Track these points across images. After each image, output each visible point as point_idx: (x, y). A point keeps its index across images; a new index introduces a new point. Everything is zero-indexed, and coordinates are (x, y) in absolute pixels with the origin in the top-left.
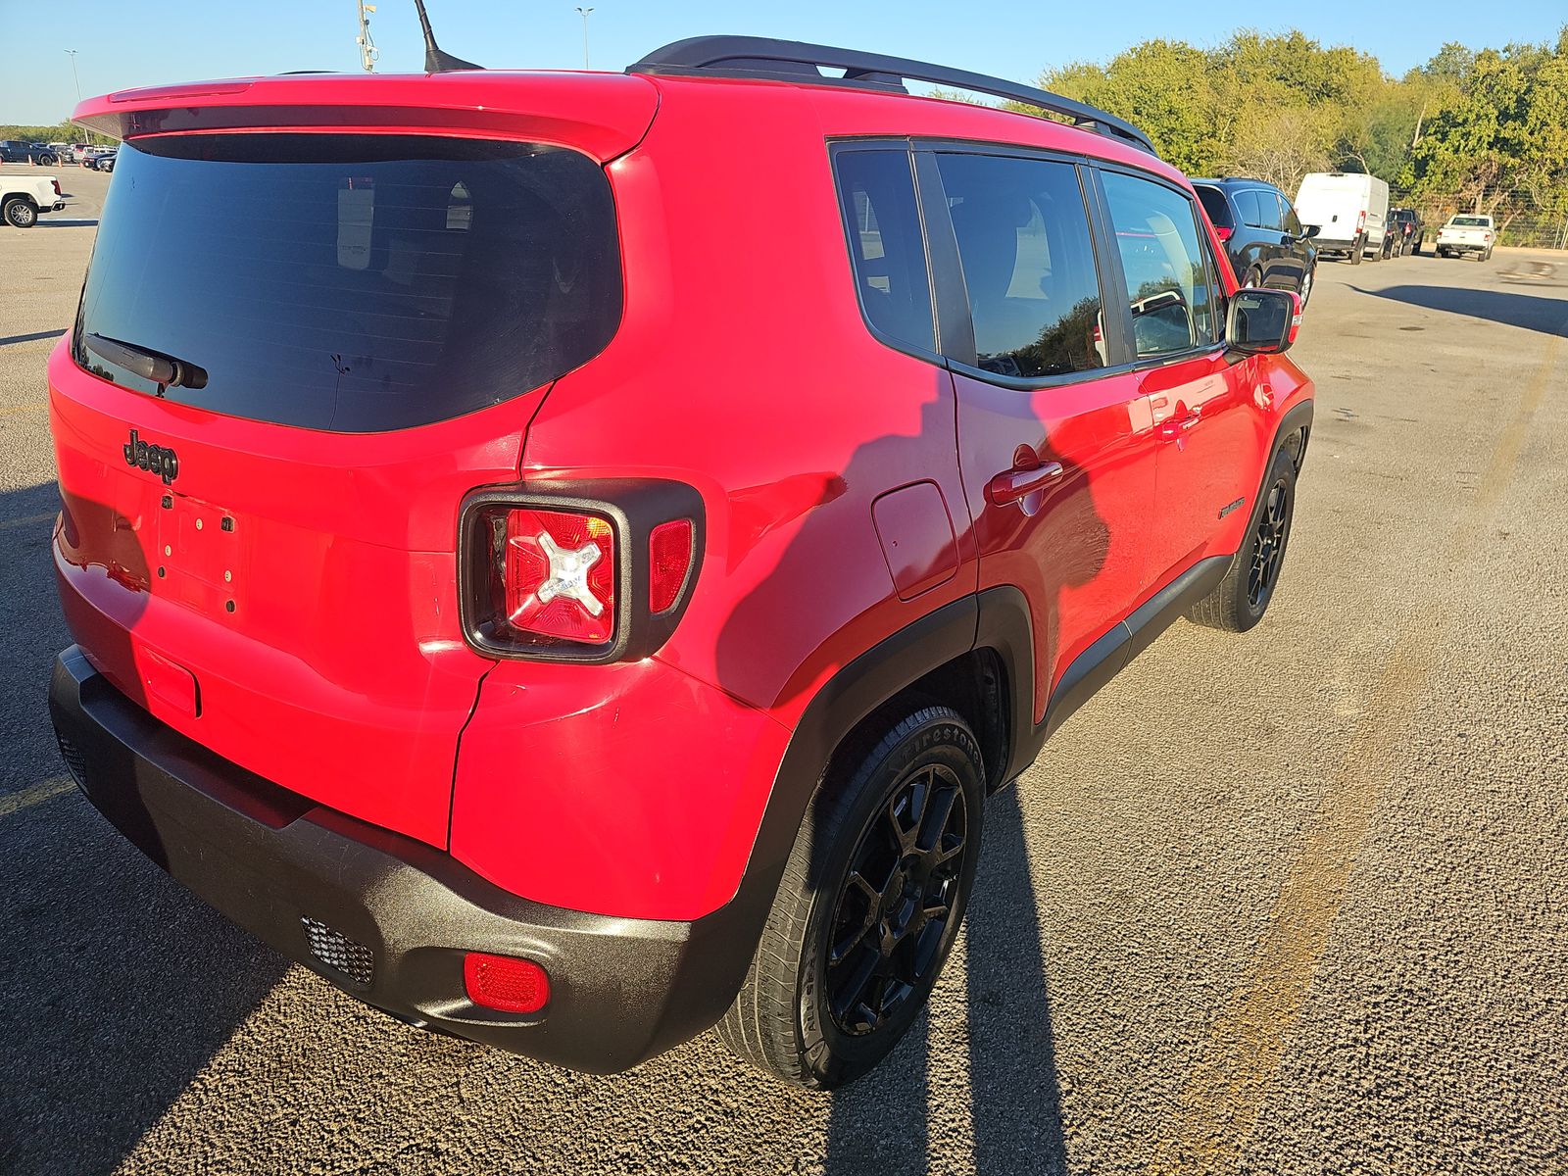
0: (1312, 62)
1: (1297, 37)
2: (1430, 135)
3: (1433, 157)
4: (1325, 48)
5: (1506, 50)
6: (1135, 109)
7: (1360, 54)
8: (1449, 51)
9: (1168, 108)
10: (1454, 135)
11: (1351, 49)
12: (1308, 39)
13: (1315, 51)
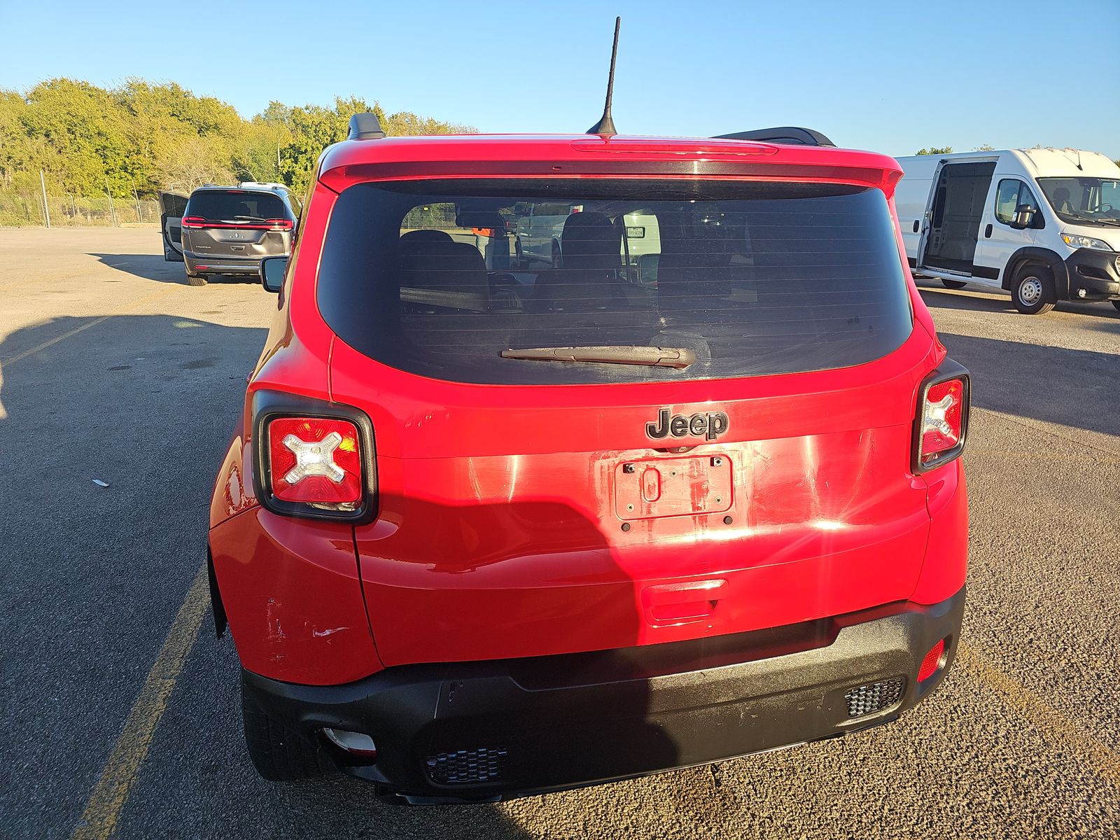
0: (191, 105)
1: (175, 86)
2: (287, 158)
3: (294, 173)
4: (198, 97)
5: (307, 108)
6: (69, 129)
7: (222, 103)
8: (274, 106)
9: (97, 131)
10: (302, 158)
11: (215, 99)
12: (184, 89)
13: (191, 98)
